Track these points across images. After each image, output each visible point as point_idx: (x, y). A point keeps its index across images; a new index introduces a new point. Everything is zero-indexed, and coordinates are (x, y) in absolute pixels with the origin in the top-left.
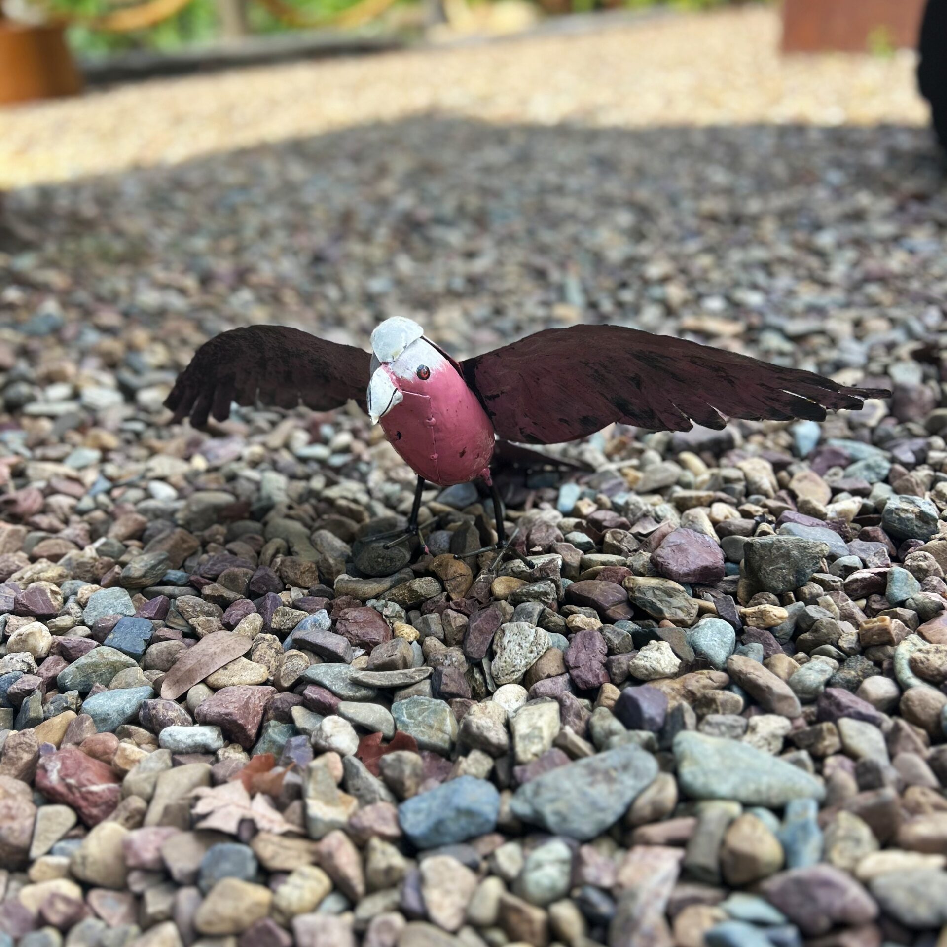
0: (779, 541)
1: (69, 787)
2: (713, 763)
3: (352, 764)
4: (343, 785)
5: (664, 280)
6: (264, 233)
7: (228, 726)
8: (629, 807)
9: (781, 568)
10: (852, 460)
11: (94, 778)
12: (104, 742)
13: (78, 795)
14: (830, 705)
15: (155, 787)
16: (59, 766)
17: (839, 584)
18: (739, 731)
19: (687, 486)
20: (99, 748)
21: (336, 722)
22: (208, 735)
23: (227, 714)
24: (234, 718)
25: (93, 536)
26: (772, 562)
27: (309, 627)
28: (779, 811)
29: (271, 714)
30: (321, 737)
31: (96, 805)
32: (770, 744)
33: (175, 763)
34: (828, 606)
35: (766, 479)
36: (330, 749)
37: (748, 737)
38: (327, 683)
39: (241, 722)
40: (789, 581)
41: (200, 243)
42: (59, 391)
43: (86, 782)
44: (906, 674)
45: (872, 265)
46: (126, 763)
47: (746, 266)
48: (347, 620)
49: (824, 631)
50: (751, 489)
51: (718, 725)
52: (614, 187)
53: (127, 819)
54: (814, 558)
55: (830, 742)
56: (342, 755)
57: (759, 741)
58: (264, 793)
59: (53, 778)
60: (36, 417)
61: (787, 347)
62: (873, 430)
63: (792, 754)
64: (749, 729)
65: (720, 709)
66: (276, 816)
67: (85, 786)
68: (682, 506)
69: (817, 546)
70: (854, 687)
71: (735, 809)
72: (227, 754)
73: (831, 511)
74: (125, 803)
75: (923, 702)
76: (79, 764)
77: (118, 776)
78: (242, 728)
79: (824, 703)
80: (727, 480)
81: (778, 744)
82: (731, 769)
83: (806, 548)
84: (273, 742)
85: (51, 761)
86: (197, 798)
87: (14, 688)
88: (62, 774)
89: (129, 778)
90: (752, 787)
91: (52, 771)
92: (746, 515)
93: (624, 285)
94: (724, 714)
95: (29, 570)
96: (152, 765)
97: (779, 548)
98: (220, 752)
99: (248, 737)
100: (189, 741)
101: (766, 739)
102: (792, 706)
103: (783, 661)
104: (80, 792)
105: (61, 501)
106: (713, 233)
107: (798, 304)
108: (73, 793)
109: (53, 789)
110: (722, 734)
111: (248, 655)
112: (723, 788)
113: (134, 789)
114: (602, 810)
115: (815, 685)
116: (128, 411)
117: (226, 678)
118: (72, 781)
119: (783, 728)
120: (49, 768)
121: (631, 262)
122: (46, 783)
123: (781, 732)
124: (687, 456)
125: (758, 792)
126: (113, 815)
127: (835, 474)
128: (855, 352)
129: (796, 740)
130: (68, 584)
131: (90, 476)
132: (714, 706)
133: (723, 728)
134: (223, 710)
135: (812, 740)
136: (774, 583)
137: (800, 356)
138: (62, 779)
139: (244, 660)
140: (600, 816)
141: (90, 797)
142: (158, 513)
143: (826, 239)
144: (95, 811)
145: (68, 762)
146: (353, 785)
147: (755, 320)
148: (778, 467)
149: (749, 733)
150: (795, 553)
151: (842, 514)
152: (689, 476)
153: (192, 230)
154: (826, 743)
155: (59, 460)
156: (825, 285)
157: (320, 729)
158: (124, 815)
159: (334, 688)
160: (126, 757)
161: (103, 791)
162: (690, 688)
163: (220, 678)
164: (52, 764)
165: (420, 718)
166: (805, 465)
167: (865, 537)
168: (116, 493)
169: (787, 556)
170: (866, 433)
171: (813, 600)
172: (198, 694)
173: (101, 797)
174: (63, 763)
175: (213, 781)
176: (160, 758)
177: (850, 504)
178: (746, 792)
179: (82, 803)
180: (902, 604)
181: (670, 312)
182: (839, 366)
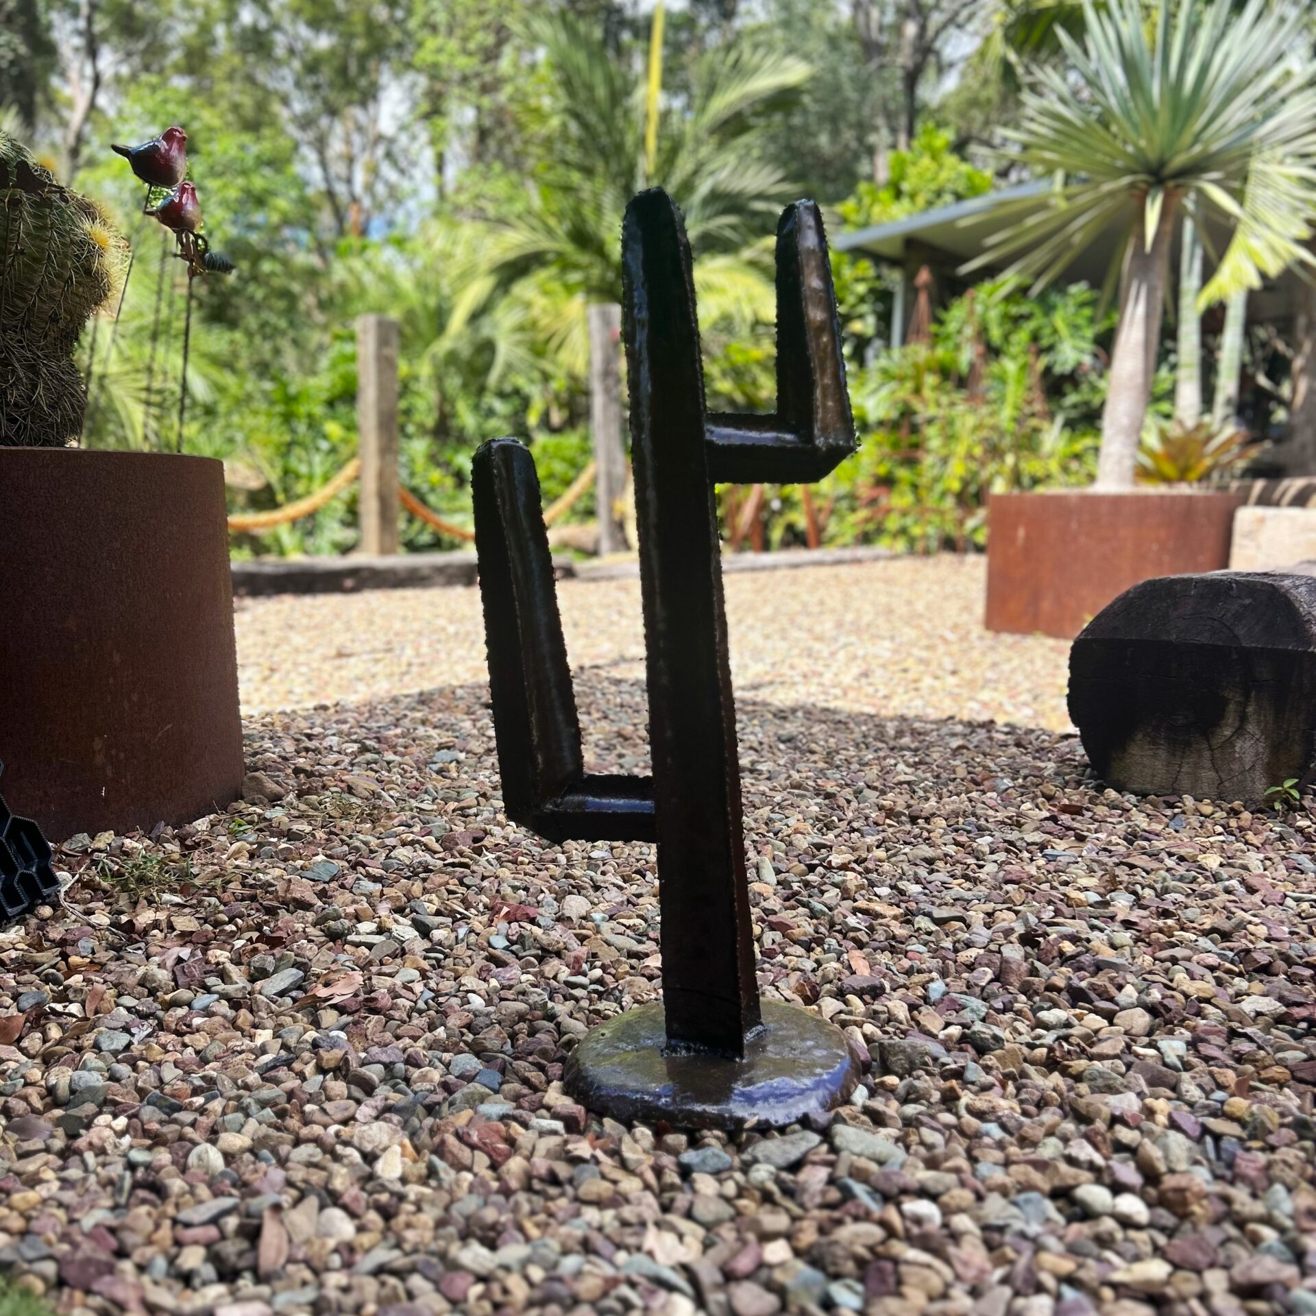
0: (902, 1045)
1: (484, 1144)
9: (901, 1059)
10: (963, 1007)
11: (496, 1142)
13: (490, 1148)
14: (917, 1122)
15: (534, 1145)
16: (476, 1135)
17: (936, 1071)
20: (494, 1127)
22: (558, 1125)
25: (432, 1027)
26: (896, 1054)
33: (541, 1137)
34: (927, 1082)
35: (902, 1012)
37: (875, 1136)
40: (905, 1067)
42: (367, 926)
43: (492, 1143)
44: (963, 1112)
45: (1014, 869)
46: (515, 1136)
49: (922, 1094)
50: (891, 1019)
55: (914, 1138)
59: (475, 1139)
60: (357, 945)
61: (934, 928)
62: (983, 988)
64: (874, 1133)
67: (492, 1145)
69: (923, 1046)
70: (933, 1117)
73: (942, 1035)
74: (518, 1152)
75: (969, 1125)
76: (488, 1133)
77: (512, 1142)
79: (914, 1122)
80: (876, 1012)
81: (890, 1139)
82: (862, 1144)
83: (916, 1047)
84: (595, 1131)
85: (471, 1130)
87: (428, 1101)
88: (480, 1137)
89: (519, 1143)
91: (473, 1136)
92: (886, 1032)
97: (900, 1048)
98: (565, 1136)
99: (580, 1130)
100: (548, 1128)
102: (898, 1123)
103: (896, 1105)
105: (404, 1003)
106: (891, 829)
107: (948, 897)
109: (476, 1145)
110: (859, 1131)
112: (854, 1149)
113: (522, 1146)
114: (790, 1155)
115: (910, 1114)
116: (427, 945)
118: (486, 1142)
122: (471, 1141)
123: (891, 1135)
124: (852, 998)
125: (870, 1154)
126: (514, 1157)
127: (950, 1014)
128: (981, 934)
131: (418, 987)
135: (906, 1138)
137: (942, 936)
138: (481, 1140)
141: (497, 1150)
142: (477, 1014)
144: (499, 1160)
145: (481, 1133)
147: (913, 906)
148: (912, 1007)
150: (910, 1052)
151: (949, 1037)
155: (391, 975)
156: (976, 881)
160: (515, 1131)
161: (504, 1148)
164: (471, 1134)
166: (931, 1009)
167: (961, 1050)
168: (441, 1000)
169: (903, 1051)
170: (978, 990)
171: (918, 1078)
173: (503, 1151)
174: (479, 1134)
177: (955, 1031)
178: (865, 1153)
179: (493, 1154)
180: (973, 1083)
181: (846, 895)
182: (969, 945)
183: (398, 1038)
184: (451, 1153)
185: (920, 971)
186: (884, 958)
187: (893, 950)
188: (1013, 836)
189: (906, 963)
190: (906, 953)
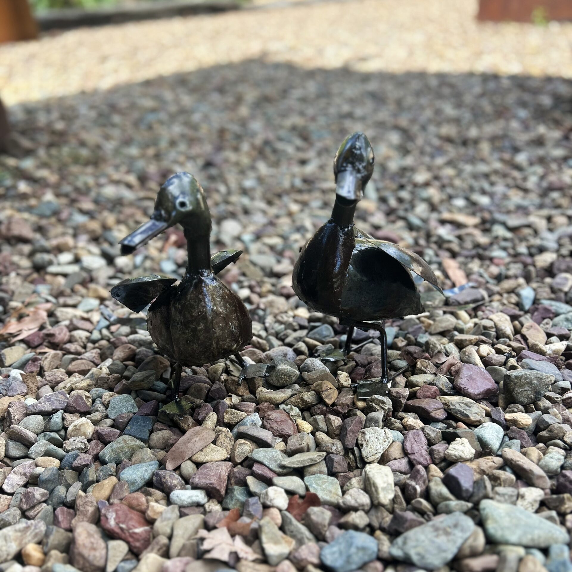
0: (526, 374)
1: (122, 529)
2: (506, 522)
3: (287, 517)
4: (282, 528)
5: (427, 184)
6: (173, 143)
7: (210, 490)
8: (460, 549)
9: (527, 391)
10: (557, 315)
11: (136, 525)
12: (137, 499)
13: (127, 534)
14: (566, 481)
15: (172, 530)
16: (114, 516)
17: (560, 399)
18: (515, 498)
19: (461, 331)
20: (134, 502)
21: (276, 491)
22: (199, 496)
23: (211, 484)
24: (215, 486)
25: (103, 357)
26: (521, 386)
27: (248, 424)
28: (545, 551)
29: (233, 481)
30: (267, 499)
31: (138, 540)
32: (533, 505)
33: (182, 515)
34: (555, 415)
35: (508, 328)
36: (273, 507)
37: (519, 502)
38: (266, 463)
39: (218, 488)
40: (531, 398)
41: (134, 151)
42: (66, 257)
43: (131, 527)
45: (553, 178)
46: (154, 515)
47: (475, 176)
48: (270, 419)
49: (556, 431)
50: (500, 335)
51: (504, 495)
52: (384, 115)
53: (159, 550)
54: (546, 384)
55: (569, 506)
56: (280, 510)
57: (527, 505)
58: (239, 534)
59: (112, 523)
60: (56, 275)
61: (509, 235)
62: (566, 293)
63: (546, 513)
64: (520, 496)
65: (502, 483)
66: (248, 549)
67: (131, 529)
68: (460, 345)
69: (548, 378)
71: (521, 551)
72: (211, 507)
73: (548, 349)
74: (156, 540)
76: (126, 515)
77: (151, 522)
78: (218, 491)
79: (562, 480)
80: (485, 328)
81: (537, 506)
82: (517, 526)
83: (541, 379)
84: (238, 500)
85: (109, 512)
86: (202, 539)
87: (76, 463)
88: (117, 521)
89: (157, 524)
90: (529, 537)
91: (111, 519)
92: (499, 352)
93: (402, 187)
94: (504, 486)
95: (69, 382)
96: (169, 515)
97: (526, 379)
98: (207, 506)
99: (221, 496)
100: (189, 501)
101: (531, 503)
102: (545, 482)
103: (534, 451)
104: (129, 533)
105: (81, 334)
106: (452, 151)
107: (511, 205)
108: (125, 533)
109: (113, 530)
110: (506, 501)
111: (214, 442)
112: (513, 538)
113: (160, 531)
114: (445, 551)
115: (555, 468)
116: (111, 271)
117: (203, 457)
118: (123, 526)
119: (540, 496)
120: (109, 517)
121: (404, 170)
122: (107, 526)
123: (539, 498)
125: (533, 540)
126: (150, 548)
127: (547, 324)
128: (550, 240)
129: (546, 502)
130: (95, 391)
131: (96, 317)
132: (499, 482)
133: (506, 497)
134: (208, 482)
135: (557, 504)
136: (522, 399)
137: (517, 241)
138: (117, 524)
139: (212, 445)
140: (444, 555)
141: (135, 536)
142: (142, 342)
143: (521, 158)
144: (138, 544)
145: (120, 513)
146: (289, 529)
147: (487, 215)
148: (514, 318)
149: (520, 499)
150: (535, 381)
151: (555, 352)
152: (461, 324)
153: (127, 142)
154: (566, 506)
155: (74, 306)
156: (526, 191)
157: (267, 494)
158: (157, 547)
159: (271, 467)
160: (154, 511)
161: (142, 532)
162: (482, 468)
163: (200, 457)
164: (110, 514)
165: (324, 486)
166: (528, 316)
167: (570, 367)
168: (113, 328)
169: (530, 383)
170: (562, 295)
171: (546, 411)
172: (188, 467)
173: (141, 536)
174: (117, 514)
175: (208, 527)
176: (173, 511)
177: (560, 346)
178: (526, 541)
179: (130, 540)
181: (433, 208)
182: (542, 250)
183: (70, 374)
184: (81, 555)
185: (507, 277)
186: (475, 266)
187: (481, 258)
188: (541, 152)
189: (494, 270)
190: (491, 259)
